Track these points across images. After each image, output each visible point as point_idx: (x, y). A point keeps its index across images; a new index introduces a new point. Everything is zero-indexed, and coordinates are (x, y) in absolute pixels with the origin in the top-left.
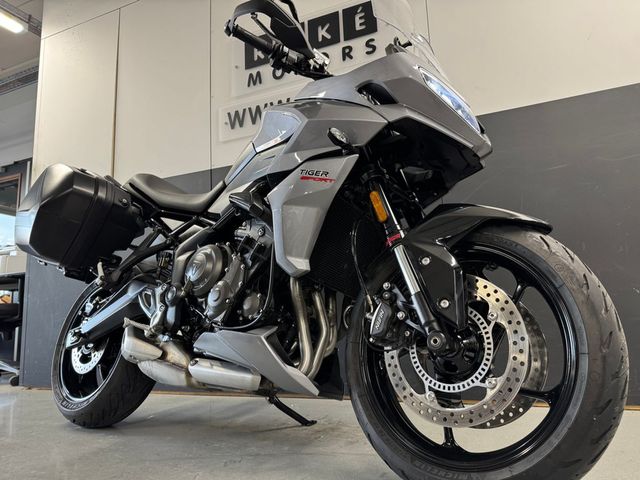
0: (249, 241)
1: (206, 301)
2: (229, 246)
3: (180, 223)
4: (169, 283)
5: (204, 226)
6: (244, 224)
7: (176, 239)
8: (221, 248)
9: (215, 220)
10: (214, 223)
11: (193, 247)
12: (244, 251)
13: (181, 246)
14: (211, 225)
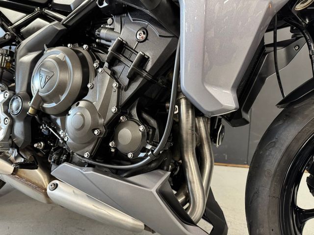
0: (122, 47)
1: (64, 122)
2: (88, 50)
3: (21, 15)
4: (13, 89)
5: (50, 21)
6: (109, 21)
7: (18, 34)
8: (77, 52)
9: (65, 14)
10: (63, 17)
11: (39, 47)
12: (113, 61)
13: (24, 43)
14: (59, 20)
